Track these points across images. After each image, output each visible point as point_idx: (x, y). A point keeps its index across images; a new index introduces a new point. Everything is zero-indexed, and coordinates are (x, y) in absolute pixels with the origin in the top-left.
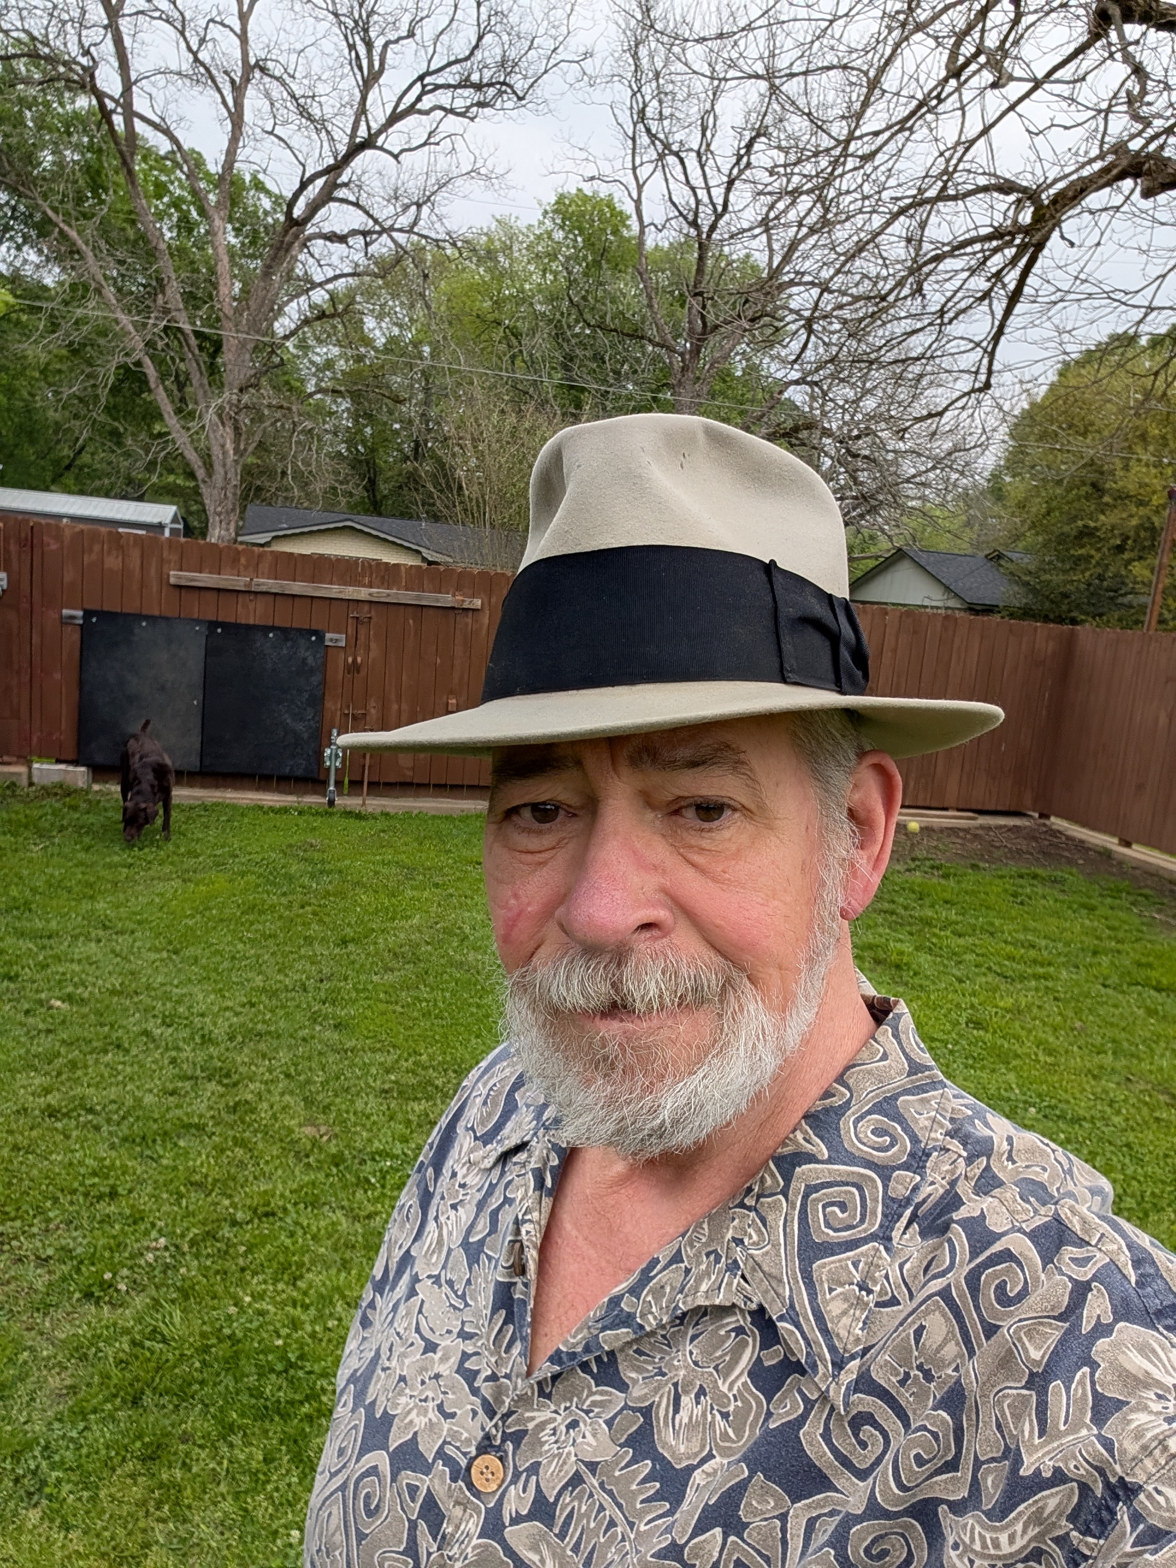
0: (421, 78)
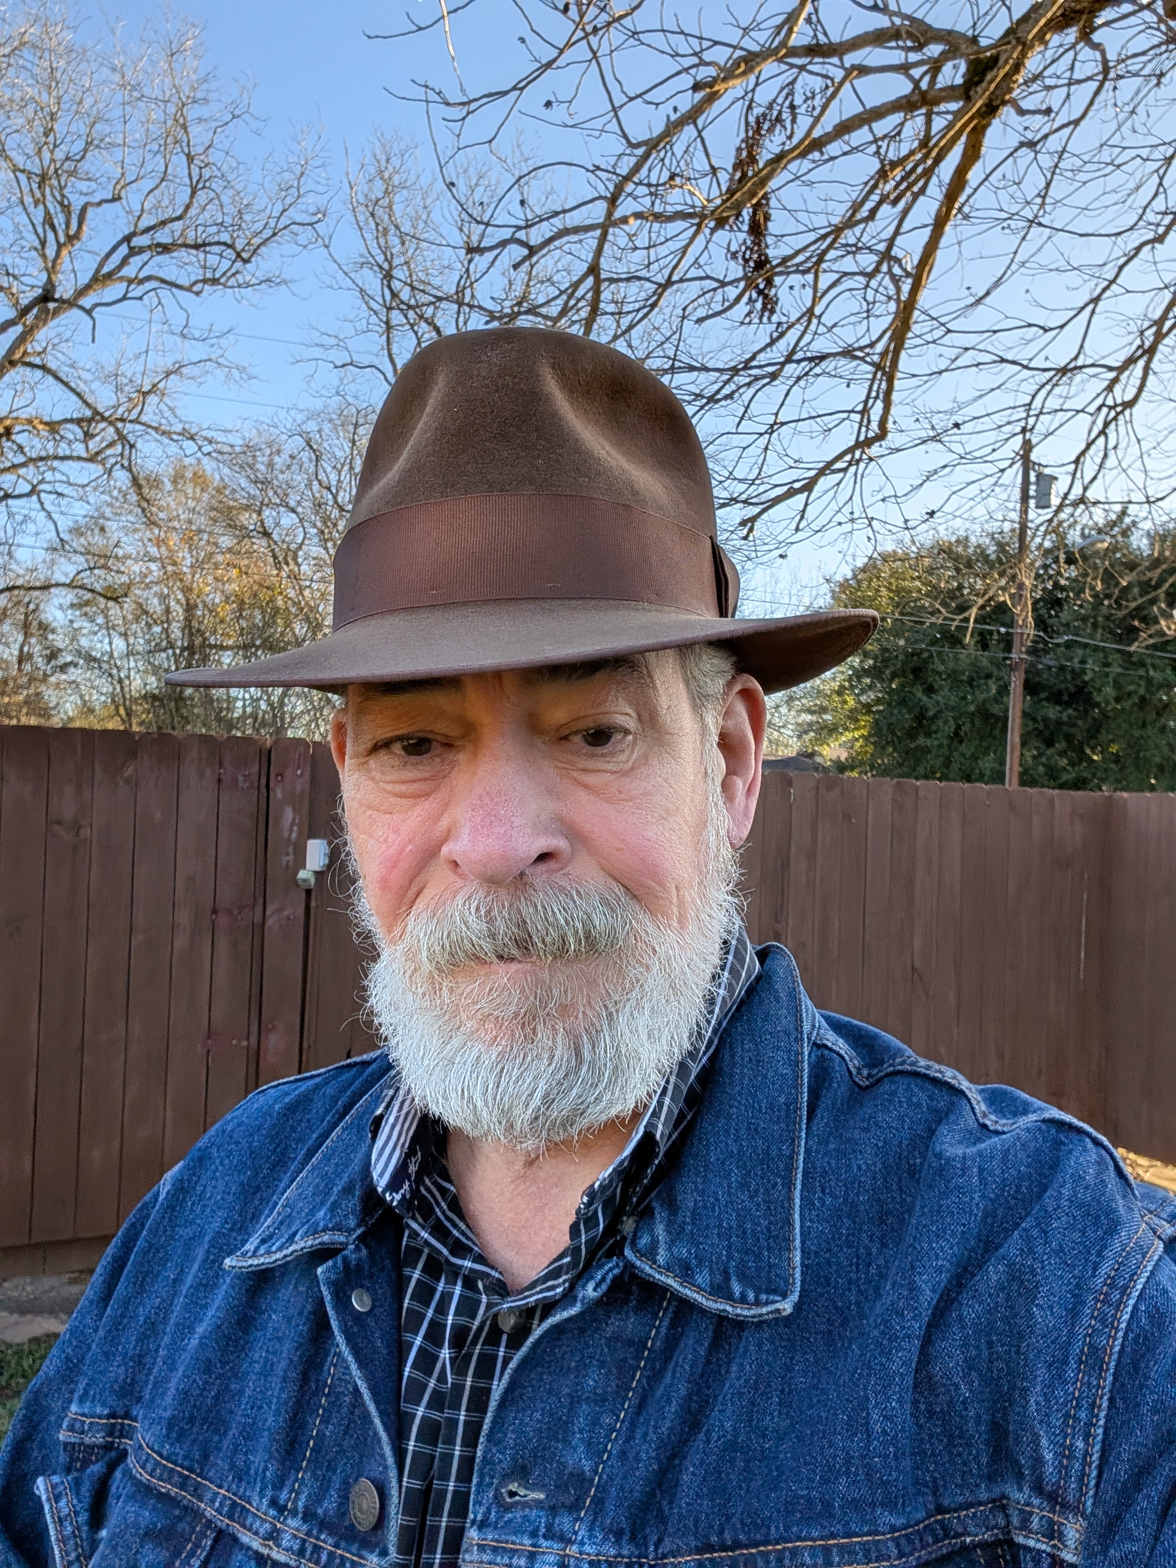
0: (128, 239)
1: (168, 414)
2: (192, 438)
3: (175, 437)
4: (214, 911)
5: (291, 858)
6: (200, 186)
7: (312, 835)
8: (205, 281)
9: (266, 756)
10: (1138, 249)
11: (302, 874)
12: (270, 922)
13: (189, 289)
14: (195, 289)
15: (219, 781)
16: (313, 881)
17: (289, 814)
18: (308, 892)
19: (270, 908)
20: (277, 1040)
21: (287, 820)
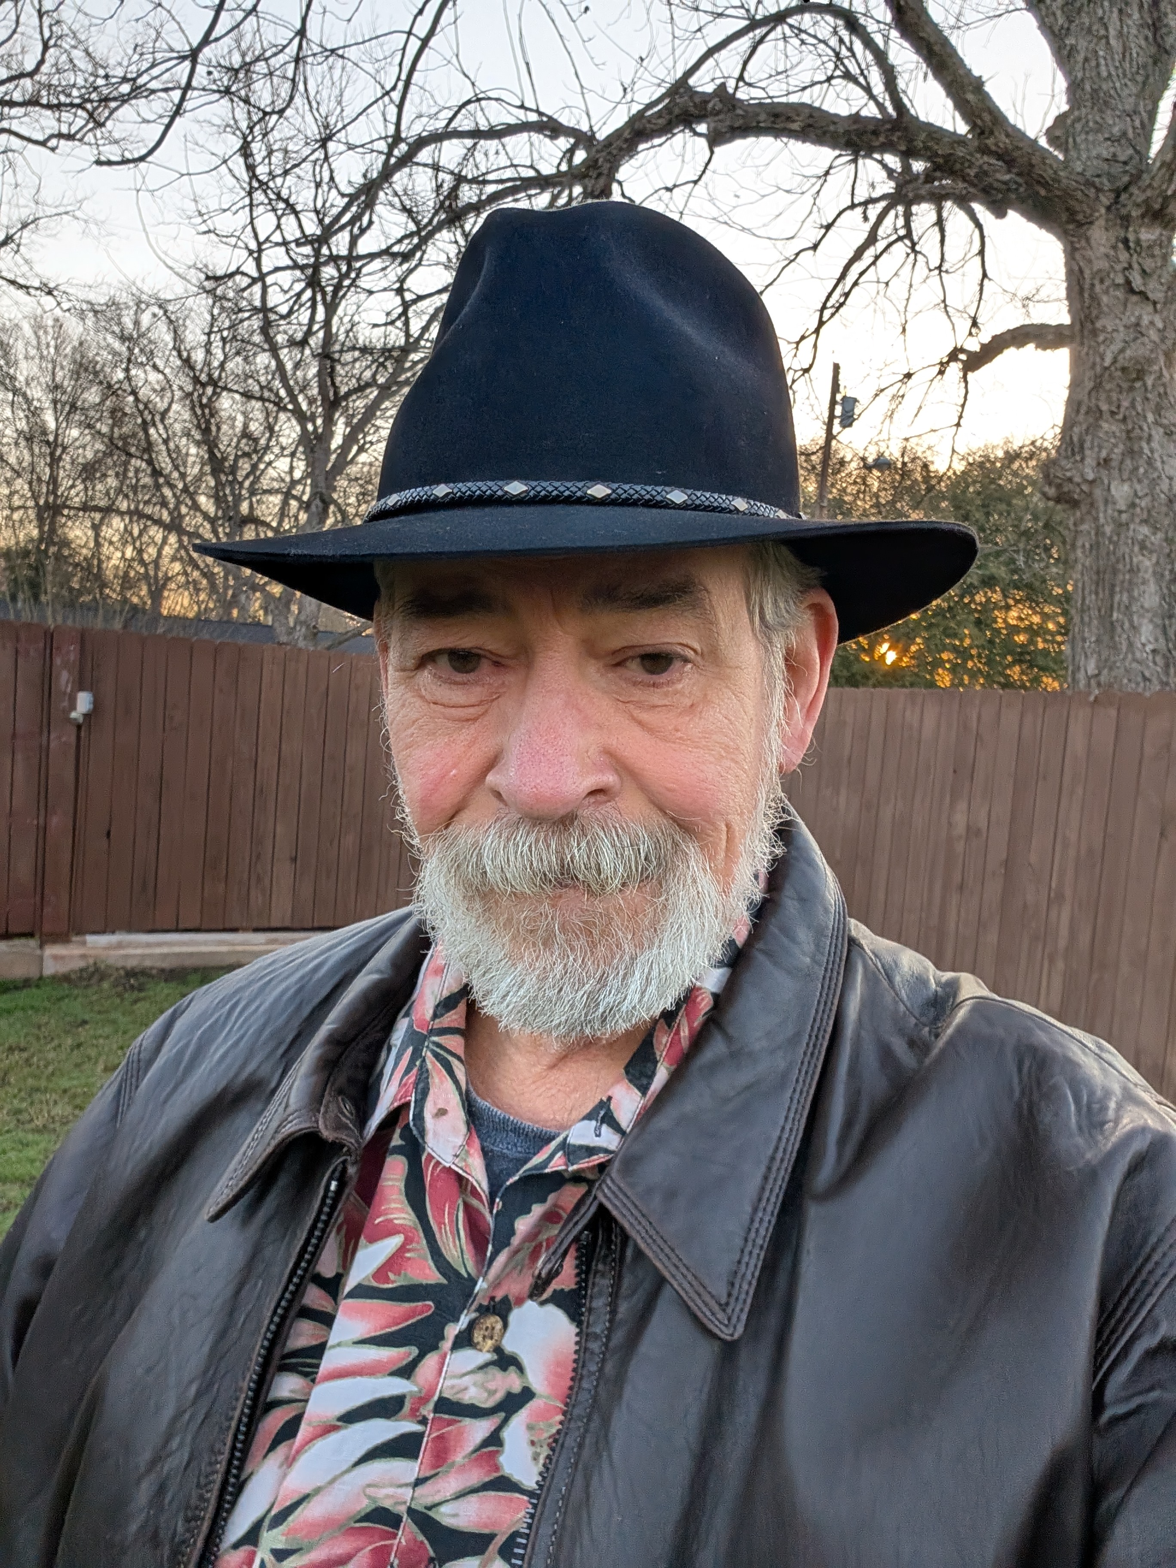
1: (25, 268)
2: (50, 293)
3: (32, 291)
4: (14, 736)
5: (66, 704)
6: (52, 42)
7: (82, 689)
8: (60, 136)
9: (49, 637)
10: (797, 254)
11: (73, 715)
12: (52, 745)
13: (43, 143)
14: (49, 144)
15: (17, 652)
16: (81, 720)
17: (65, 676)
18: (79, 727)
19: (52, 736)
20: (58, 821)
21: (64, 679)
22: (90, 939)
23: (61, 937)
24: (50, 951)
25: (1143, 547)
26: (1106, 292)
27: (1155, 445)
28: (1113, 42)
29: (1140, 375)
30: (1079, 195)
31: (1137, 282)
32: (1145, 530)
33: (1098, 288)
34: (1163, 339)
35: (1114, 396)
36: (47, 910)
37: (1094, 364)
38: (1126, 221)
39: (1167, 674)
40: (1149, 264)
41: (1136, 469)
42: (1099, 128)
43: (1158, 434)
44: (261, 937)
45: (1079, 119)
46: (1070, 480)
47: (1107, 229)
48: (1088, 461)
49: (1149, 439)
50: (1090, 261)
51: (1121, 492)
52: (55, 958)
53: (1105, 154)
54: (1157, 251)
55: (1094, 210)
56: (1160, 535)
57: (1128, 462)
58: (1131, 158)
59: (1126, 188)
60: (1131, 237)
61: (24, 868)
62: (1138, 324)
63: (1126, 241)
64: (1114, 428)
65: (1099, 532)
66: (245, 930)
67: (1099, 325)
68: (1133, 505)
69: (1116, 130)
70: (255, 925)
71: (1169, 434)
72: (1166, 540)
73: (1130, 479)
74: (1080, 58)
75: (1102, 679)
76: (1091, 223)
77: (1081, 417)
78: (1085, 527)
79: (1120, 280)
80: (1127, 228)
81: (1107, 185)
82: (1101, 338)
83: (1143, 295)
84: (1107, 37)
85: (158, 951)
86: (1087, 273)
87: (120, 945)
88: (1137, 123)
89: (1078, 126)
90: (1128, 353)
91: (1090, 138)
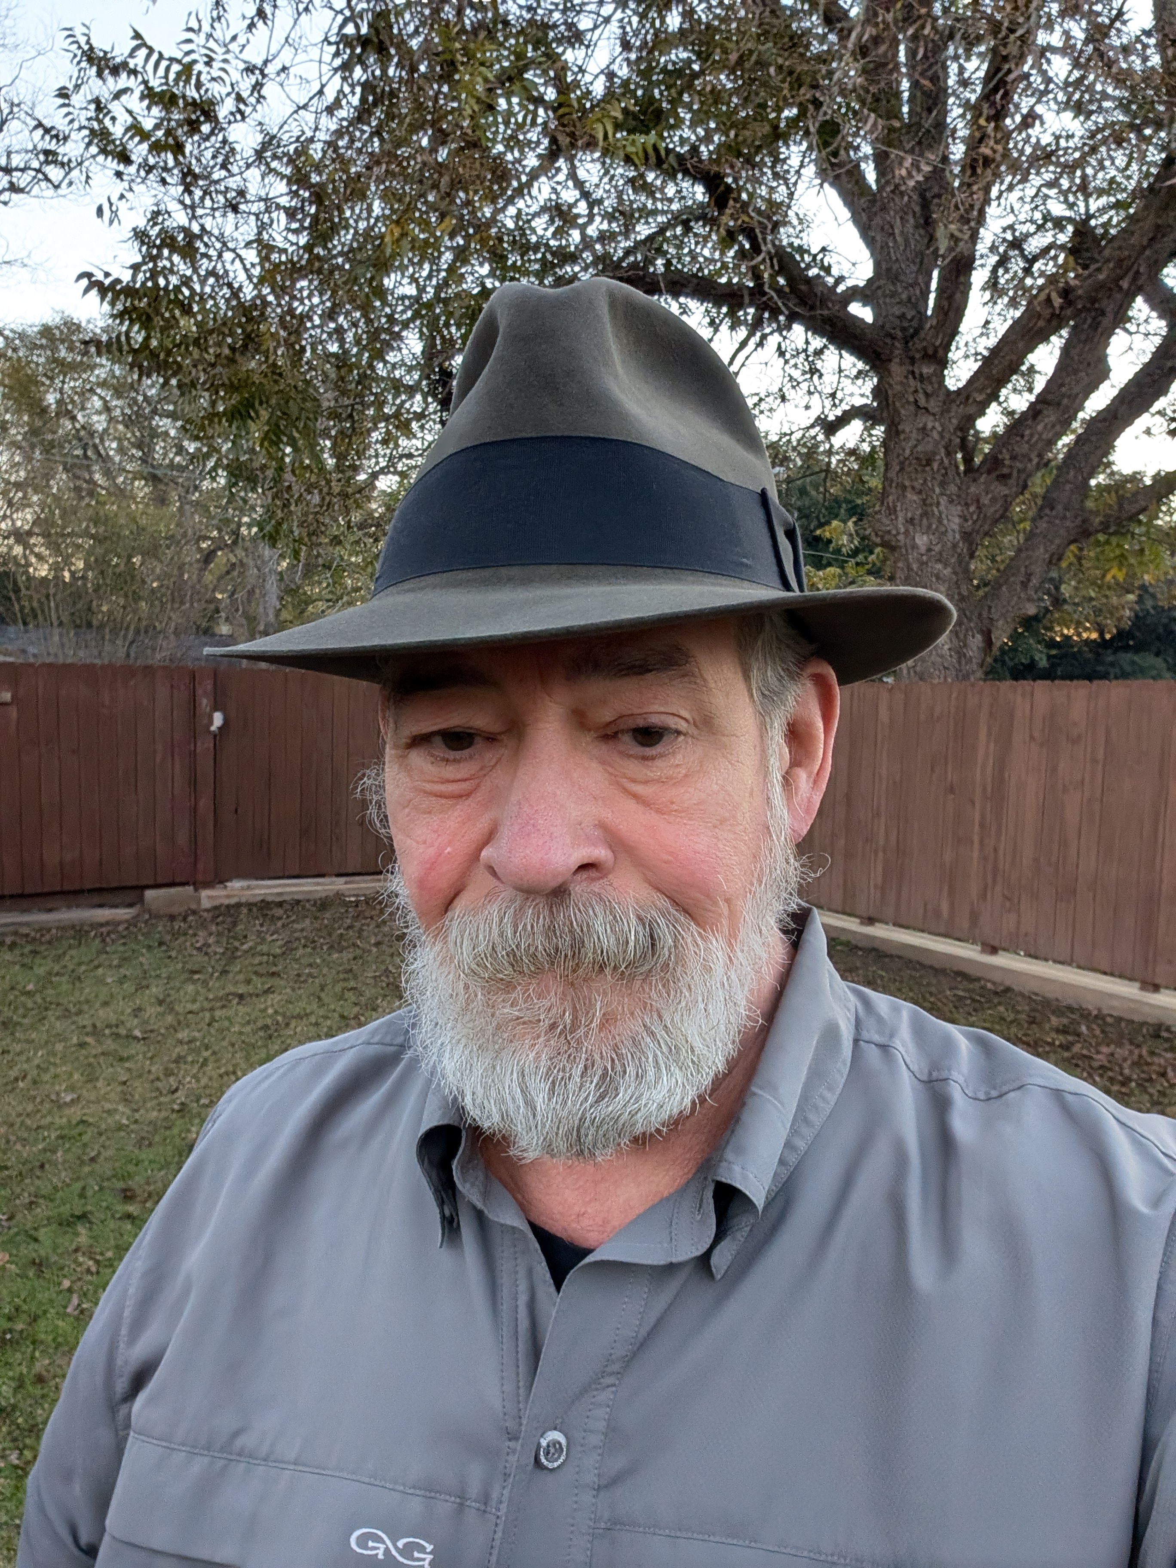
4: (173, 746)
5: (207, 721)
7: (216, 710)
9: (193, 675)
12: (198, 750)
15: (172, 686)
16: (216, 732)
17: (205, 701)
18: (215, 737)
19: (199, 744)
20: (205, 803)
21: (205, 703)
22: (229, 884)
23: (208, 884)
24: (205, 893)
25: (938, 577)
26: (903, 407)
27: (942, 508)
28: (899, 239)
29: (929, 462)
30: (881, 343)
31: (922, 402)
32: (939, 566)
33: (898, 404)
34: (942, 437)
35: (913, 476)
36: (200, 866)
37: (898, 456)
38: (912, 361)
39: (959, 662)
40: (929, 389)
41: (929, 526)
42: (893, 295)
43: (943, 501)
44: (343, 880)
45: (879, 287)
46: (889, 532)
47: (901, 364)
48: (901, 519)
49: (938, 503)
50: (890, 385)
51: (922, 540)
52: (209, 897)
53: (897, 313)
54: (934, 379)
55: (892, 353)
56: (949, 570)
57: (925, 521)
58: (913, 317)
59: (912, 337)
60: (917, 371)
61: (182, 838)
62: (924, 428)
63: (913, 373)
64: (915, 498)
65: (909, 568)
66: (330, 875)
67: (900, 428)
68: (929, 550)
69: (904, 296)
70: (336, 871)
71: (951, 502)
72: (955, 573)
73: (927, 533)
74: (878, 245)
75: (918, 669)
76: (890, 361)
77: (893, 490)
78: (900, 565)
79: (912, 399)
80: (913, 364)
81: (899, 334)
82: (902, 437)
83: (926, 409)
84: (893, 234)
85: (276, 890)
86: (890, 392)
87: (249, 888)
88: (918, 292)
89: (880, 292)
90: (919, 448)
91: (888, 300)
